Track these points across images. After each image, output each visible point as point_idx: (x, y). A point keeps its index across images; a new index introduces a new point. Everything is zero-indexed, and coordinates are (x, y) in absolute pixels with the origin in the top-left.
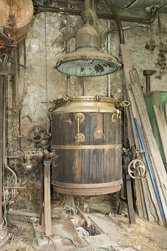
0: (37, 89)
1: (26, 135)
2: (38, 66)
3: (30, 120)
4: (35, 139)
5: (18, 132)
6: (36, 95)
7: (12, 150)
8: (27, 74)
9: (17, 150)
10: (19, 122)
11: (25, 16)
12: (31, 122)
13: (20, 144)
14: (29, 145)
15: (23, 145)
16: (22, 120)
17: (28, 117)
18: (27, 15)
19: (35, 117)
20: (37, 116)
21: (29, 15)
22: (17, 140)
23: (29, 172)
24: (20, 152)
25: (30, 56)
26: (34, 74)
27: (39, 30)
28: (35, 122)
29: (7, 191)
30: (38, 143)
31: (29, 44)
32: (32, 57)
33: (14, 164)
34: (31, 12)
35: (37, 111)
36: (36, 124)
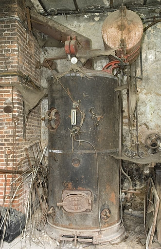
0: (154, 97)
1: (143, 142)
2: (154, 75)
3: (148, 127)
4: (152, 146)
5: (136, 139)
6: (153, 104)
7: (131, 156)
8: (143, 84)
9: (135, 156)
10: (137, 129)
11: (135, 37)
12: (148, 129)
13: (138, 149)
14: (147, 151)
15: (140, 151)
16: (139, 128)
17: (145, 124)
18: (137, 35)
19: (152, 125)
20: (154, 124)
21: (139, 35)
22: (135, 146)
23: (147, 177)
24: (138, 157)
25: (146, 66)
26: (150, 83)
27: (155, 41)
28: (151, 129)
29: (124, 193)
30: (155, 150)
31: (145, 55)
32: (148, 67)
33: (133, 169)
34: (140, 32)
35: (154, 119)
36: (153, 131)
